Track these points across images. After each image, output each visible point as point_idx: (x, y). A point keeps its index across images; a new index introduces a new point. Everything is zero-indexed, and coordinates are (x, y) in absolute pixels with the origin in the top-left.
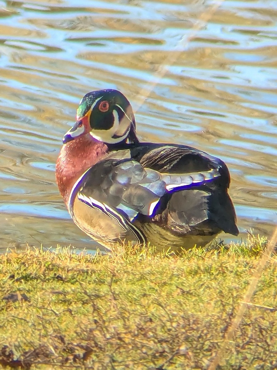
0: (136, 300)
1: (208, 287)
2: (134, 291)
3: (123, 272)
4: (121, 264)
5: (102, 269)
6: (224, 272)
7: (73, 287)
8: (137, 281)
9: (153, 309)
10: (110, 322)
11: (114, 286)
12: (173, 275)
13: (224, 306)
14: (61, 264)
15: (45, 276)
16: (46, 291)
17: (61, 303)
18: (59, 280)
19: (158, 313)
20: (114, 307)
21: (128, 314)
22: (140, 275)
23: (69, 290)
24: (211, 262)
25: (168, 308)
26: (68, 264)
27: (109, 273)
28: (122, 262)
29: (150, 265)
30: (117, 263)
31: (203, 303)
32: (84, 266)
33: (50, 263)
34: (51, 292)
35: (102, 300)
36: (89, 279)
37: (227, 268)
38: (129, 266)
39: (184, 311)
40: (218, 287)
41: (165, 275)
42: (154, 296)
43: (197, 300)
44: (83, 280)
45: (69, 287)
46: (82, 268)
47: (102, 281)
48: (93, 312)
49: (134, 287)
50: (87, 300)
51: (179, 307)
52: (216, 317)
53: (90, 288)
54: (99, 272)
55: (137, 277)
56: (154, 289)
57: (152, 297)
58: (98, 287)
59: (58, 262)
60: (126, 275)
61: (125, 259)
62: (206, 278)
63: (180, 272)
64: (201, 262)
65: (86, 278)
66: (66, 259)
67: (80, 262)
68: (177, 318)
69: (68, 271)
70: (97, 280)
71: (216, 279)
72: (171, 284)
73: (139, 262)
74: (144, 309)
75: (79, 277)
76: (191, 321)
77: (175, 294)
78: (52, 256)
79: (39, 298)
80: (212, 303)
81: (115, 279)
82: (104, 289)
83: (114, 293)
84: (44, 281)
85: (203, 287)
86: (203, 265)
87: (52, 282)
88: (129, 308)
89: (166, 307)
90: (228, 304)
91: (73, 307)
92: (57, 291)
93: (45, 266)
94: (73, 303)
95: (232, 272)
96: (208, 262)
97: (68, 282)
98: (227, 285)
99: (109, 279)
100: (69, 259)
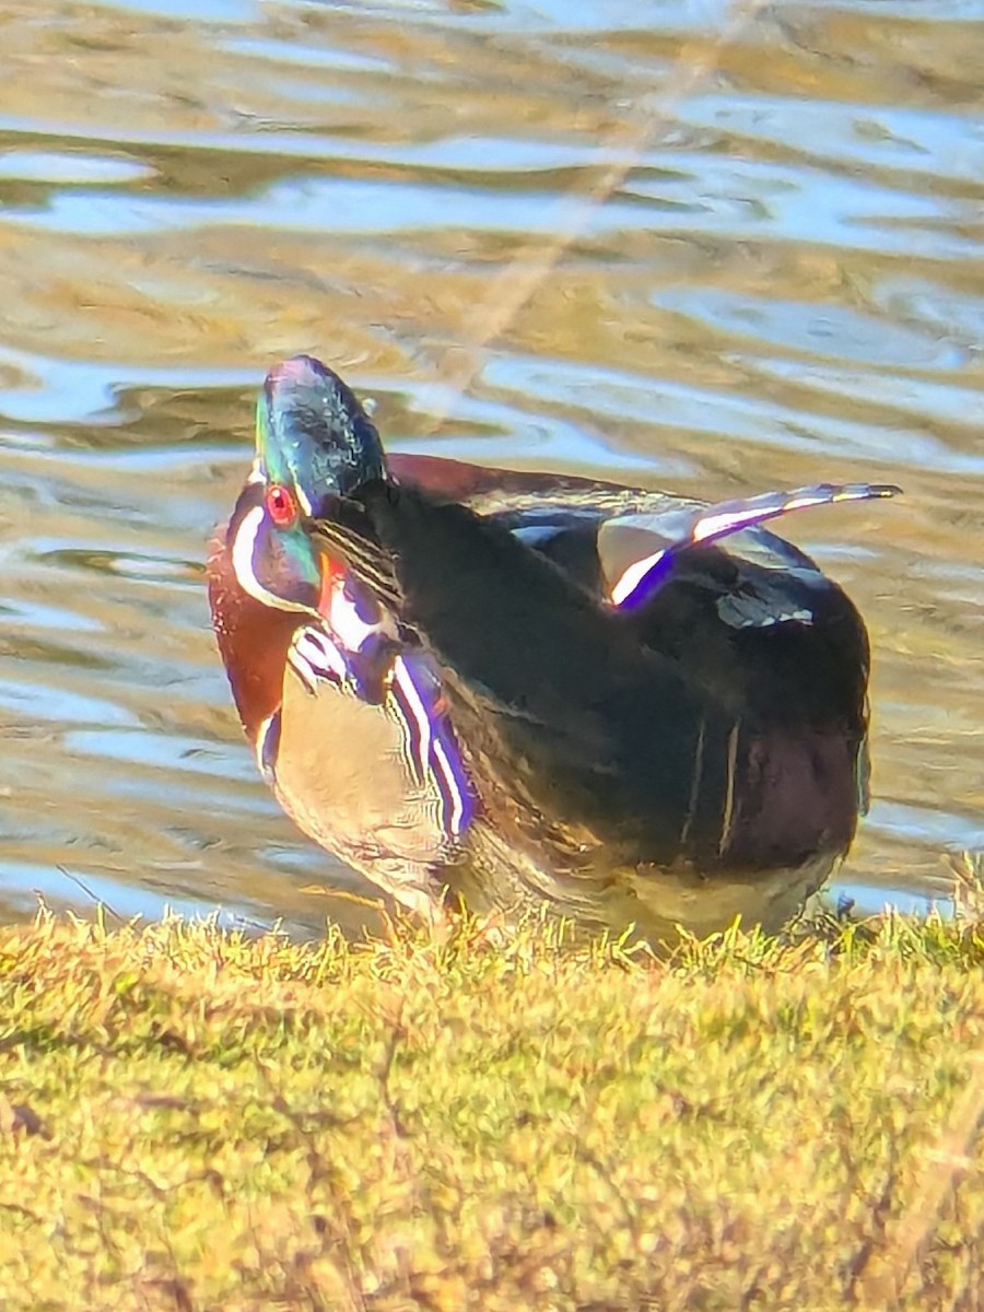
0: (487, 1138)
1: (787, 1090)
2: (481, 1103)
3: (435, 1019)
4: (430, 986)
5: (351, 1009)
6: (854, 1031)
7: (230, 1080)
8: (495, 1060)
9: (559, 1177)
10: (378, 1225)
11: (399, 1079)
12: (642, 1038)
13: (853, 1170)
14: (180, 982)
15: (114, 1034)
16: (117, 1094)
17: (177, 1145)
18: (171, 1051)
19: (579, 1192)
20: (396, 1166)
21: (453, 1195)
22: (507, 1037)
23: (212, 1091)
24: (801, 986)
25: (622, 1172)
26: (209, 984)
27: (380, 1024)
28: (435, 979)
29: (549, 994)
30: (414, 983)
31: (768, 1156)
32: (273, 996)
33: (133, 979)
34: (139, 1100)
35: (349, 1135)
36: (293, 1047)
37: (866, 1012)
38: (462, 1000)
39: (691, 1192)
40: (831, 1090)
41: (611, 1035)
42: (564, 1122)
43: (740, 1143)
44: (269, 1053)
45: (210, 1079)
46: (265, 1004)
47: (349, 1057)
48: (312, 1185)
49: (481, 1085)
50: (285, 1136)
51: (665, 1168)
52: (819, 1215)
53: (300, 1086)
54: (335, 1018)
55: (495, 1042)
56: (563, 1093)
57: (556, 1126)
58: (331, 1081)
59: (169, 976)
60: (448, 1032)
61: (444, 970)
62: (779, 1052)
63: (672, 1028)
64: (760, 987)
65: (284, 1043)
66: (202, 964)
67: (256, 977)
68: (661, 1215)
69: (209, 1014)
70: (327, 1054)
71: (819, 1056)
72: (634, 1077)
73: (503, 981)
74: (522, 1177)
75: (253, 1038)
76: (718, 1228)
77: (652, 1117)
78: (143, 951)
79: (89, 1125)
80: (806, 1154)
81: (402, 1048)
82: (356, 1091)
83: (396, 1109)
84: (108, 1053)
85: (769, 1090)
86: (771, 999)
87: (142, 1057)
88: (457, 1170)
89: (614, 1170)
90: (872, 1163)
91: (228, 1162)
92: (160, 1094)
93: (112, 989)
94: (228, 1147)
95: (887, 1029)
96: (789, 988)
97: (208, 1057)
98: (868, 1082)
99: (377, 1051)
100: (213, 964)
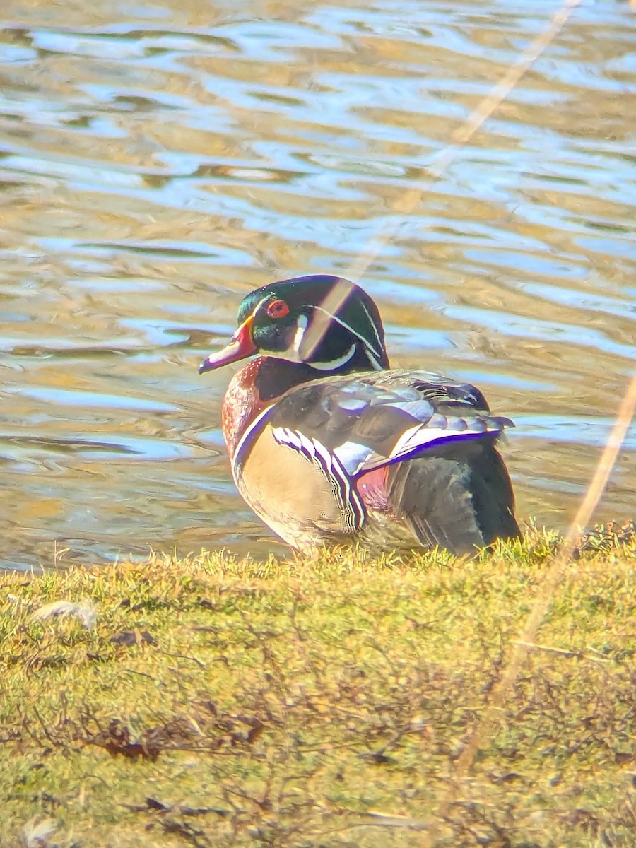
0: (336, 640)
1: (459, 617)
2: (333, 625)
3: (313, 592)
4: (311, 579)
5: (279, 589)
6: (486, 592)
7: (230, 620)
8: (338, 608)
9: (366, 655)
10: (292, 678)
11: (299, 617)
12: (399, 597)
13: (486, 649)
14: (208, 580)
15: (182, 602)
16: (183, 626)
17: (209, 647)
18: (205, 608)
19: (374, 661)
20: (299, 653)
21: (322, 664)
22: (343, 599)
23: (223, 624)
24: (463, 574)
25: (391, 653)
26: (221, 581)
27: (291, 595)
28: (313, 575)
29: (360, 580)
30: (304, 578)
31: (451, 645)
32: (247, 584)
33: (189, 579)
34: (193, 629)
35: (279, 640)
36: (256, 605)
37: (490, 584)
38: (324, 584)
39: (419, 658)
40: (476, 616)
41: (385, 597)
42: (367, 632)
43: (439, 640)
44: (246, 608)
45: (222, 619)
46: (244, 588)
47: (279, 608)
48: (265, 662)
49: (333, 618)
50: (253, 641)
51: (409, 651)
52: (473, 668)
53: (258, 621)
54: (273, 593)
55: (338, 600)
56: (366, 620)
57: (364, 634)
58: (271, 619)
59: (204, 577)
60: (318, 598)
61: (317, 571)
62: (455, 601)
63: (410, 593)
64: (446, 575)
65: (252, 604)
66: (217, 571)
67: (241, 577)
68: (407, 670)
69: (221, 593)
70: (270, 607)
71: (471, 602)
72: (396, 613)
73: (341, 575)
74: (350, 656)
75: (239, 602)
76: (431, 674)
77: (403, 629)
78: (193, 568)
79: (172, 639)
80: (467, 643)
81: (300, 604)
82: (282, 622)
83: (298, 629)
84: (180, 609)
85: (451, 617)
86: (451, 580)
87: (193, 611)
88: (324, 653)
89: (387, 652)
90: (494, 645)
91: (230, 653)
92: (202, 626)
93: (181, 584)
94: (230, 648)
95: (499, 591)
96: (459, 574)
97: (221, 610)
98: (492, 613)
99: (290, 605)
100: (222, 572)
